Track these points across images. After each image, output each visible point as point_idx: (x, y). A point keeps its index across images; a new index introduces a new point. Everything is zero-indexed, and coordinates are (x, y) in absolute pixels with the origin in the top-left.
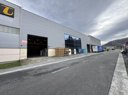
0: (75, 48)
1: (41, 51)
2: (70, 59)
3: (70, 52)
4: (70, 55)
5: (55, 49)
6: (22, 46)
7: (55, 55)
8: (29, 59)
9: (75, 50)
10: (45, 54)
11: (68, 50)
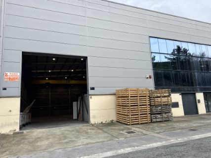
0: (201, 91)
3: (176, 105)
5: (115, 94)
6: (5, 89)
7: (115, 119)
9: (200, 96)
11: (166, 98)
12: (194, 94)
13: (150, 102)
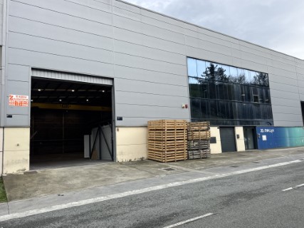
0: (241, 124)
1: (86, 138)
2: (217, 176)
3: (213, 140)
4: (217, 157)
5: (146, 127)
7: (145, 156)
8: (39, 171)
9: (239, 131)
10: (105, 152)
11: (205, 132)
12: (234, 128)
13: (187, 137)
